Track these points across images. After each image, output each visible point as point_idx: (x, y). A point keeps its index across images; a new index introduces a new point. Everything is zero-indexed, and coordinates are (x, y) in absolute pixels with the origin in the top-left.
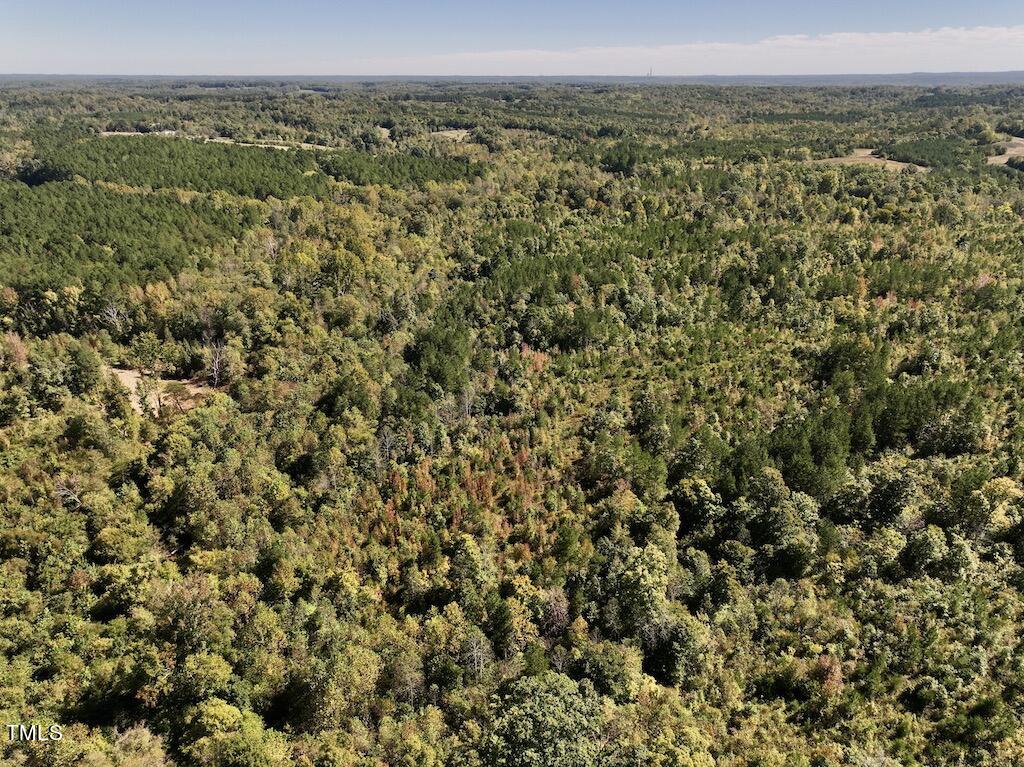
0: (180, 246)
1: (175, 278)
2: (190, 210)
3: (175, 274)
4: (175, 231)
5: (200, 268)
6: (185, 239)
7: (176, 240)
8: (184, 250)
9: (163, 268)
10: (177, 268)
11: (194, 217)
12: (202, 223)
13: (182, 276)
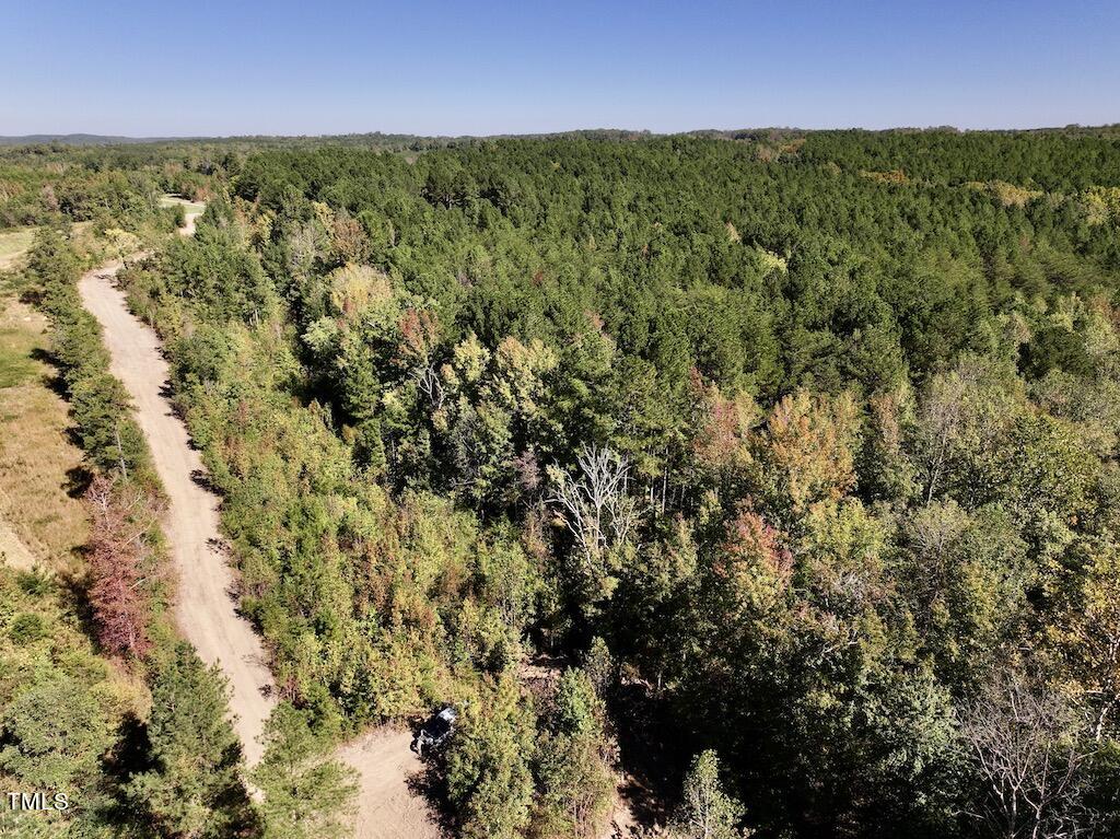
0: (971, 287)
1: (915, 382)
2: (1020, 218)
3: (921, 371)
4: (971, 251)
5: (1031, 363)
6: (991, 278)
7: (962, 271)
8: (980, 297)
9: (883, 339)
10: (941, 345)
11: (1027, 231)
12: (1043, 244)
13: (950, 388)
